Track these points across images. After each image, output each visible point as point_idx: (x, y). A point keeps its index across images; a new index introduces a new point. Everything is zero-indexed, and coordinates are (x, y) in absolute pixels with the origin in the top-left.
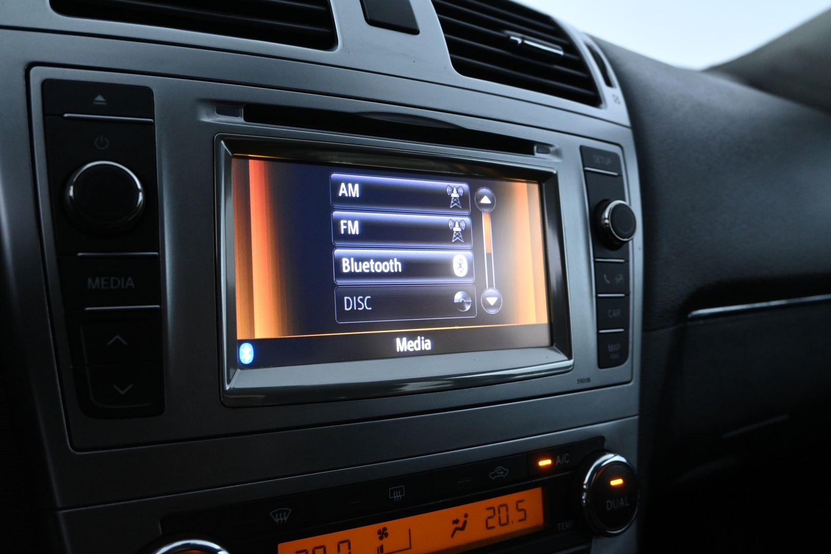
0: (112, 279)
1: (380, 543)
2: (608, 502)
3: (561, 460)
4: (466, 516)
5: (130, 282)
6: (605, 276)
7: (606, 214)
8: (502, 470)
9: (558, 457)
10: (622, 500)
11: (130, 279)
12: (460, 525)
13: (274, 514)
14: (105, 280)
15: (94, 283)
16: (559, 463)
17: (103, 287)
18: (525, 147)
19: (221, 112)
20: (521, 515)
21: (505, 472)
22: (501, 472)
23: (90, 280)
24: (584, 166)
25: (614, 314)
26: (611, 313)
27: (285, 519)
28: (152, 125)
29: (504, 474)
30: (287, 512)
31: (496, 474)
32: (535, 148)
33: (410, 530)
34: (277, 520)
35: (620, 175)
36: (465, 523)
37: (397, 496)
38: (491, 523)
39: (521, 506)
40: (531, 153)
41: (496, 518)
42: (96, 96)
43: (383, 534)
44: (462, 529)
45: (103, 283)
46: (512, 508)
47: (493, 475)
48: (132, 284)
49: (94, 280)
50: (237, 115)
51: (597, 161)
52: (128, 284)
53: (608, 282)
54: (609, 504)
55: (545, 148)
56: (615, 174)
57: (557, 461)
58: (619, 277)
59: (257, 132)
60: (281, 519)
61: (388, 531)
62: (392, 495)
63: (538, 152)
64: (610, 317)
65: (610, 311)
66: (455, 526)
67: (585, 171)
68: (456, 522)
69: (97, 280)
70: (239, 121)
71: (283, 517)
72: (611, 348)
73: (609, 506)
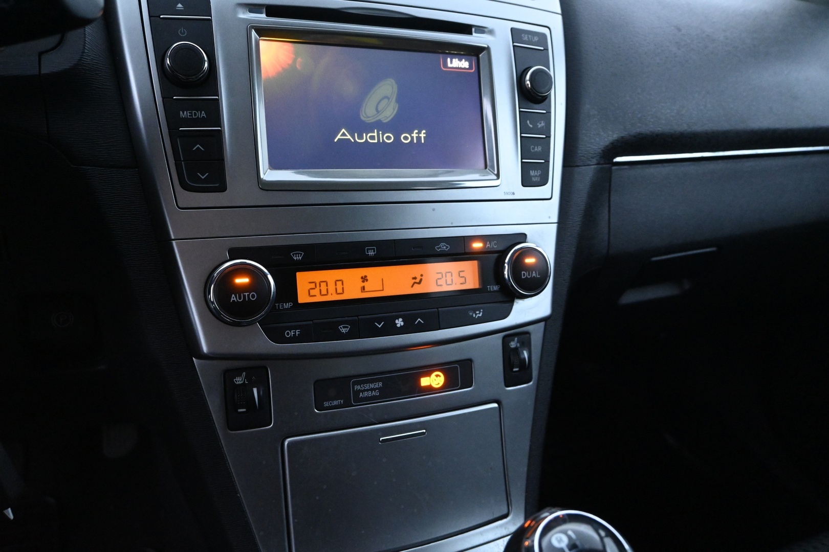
0: (193, 112)
1: (363, 284)
2: (523, 272)
3: (491, 245)
4: (422, 275)
5: (203, 114)
6: (528, 122)
7: (528, 77)
8: (445, 246)
9: (488, 242)
10: (534, 272)
11: (203, 112)
12: (418, 281)
13: (293, 254)
14: (189, 113)
15: (184, 114)
16: (488, 247)
17: (188, 117)
18: (466, 29)
19: (251, 11)
20: (462, 280)
21: (447, 247)
22: (444, 247)
23: (181, 113)
24: (513, 43)
25: (536, 149)
26: (533, 149)
27: (300, 258)
28: (210, 20)
29: (446, 248)
30: (301, 254)
31: (440, 248)
32: (473, 29)
33: (382, 279)
34: (295, 258)
35: (546, 49)
36: (421, 280)
37: (371, 253)
38: (440, 282)
39: (462, 274)
40: (470, 33)
41: (444, 279)
42: (178, 4)
43: (364, 279)
44: (419, 283)
45: (188, 114)
46: (455, 275)
47: (438, 248)
48: (205, 115)
49: (183, 113)
50: (261, 13)
51: (526, 38)
52: (202, 115)
53: (531, 126)
54: (524, 274)
55: (481, 30)
56: (542, 48)
57: (487, 245)
58: (540, 123)
59: (274, 23)
60: (298, 258)
61: (368, 278)
62: (368, 252)
63: (475, 33)
64: (533, 151)
65: (532, 147)
66: (414, 281)
67: (514, 46)
68: (415, 278)
69: (185, 112)
70: (262, 17)
71: (298, 257)
72: (532, 173)
73: (524, 275)
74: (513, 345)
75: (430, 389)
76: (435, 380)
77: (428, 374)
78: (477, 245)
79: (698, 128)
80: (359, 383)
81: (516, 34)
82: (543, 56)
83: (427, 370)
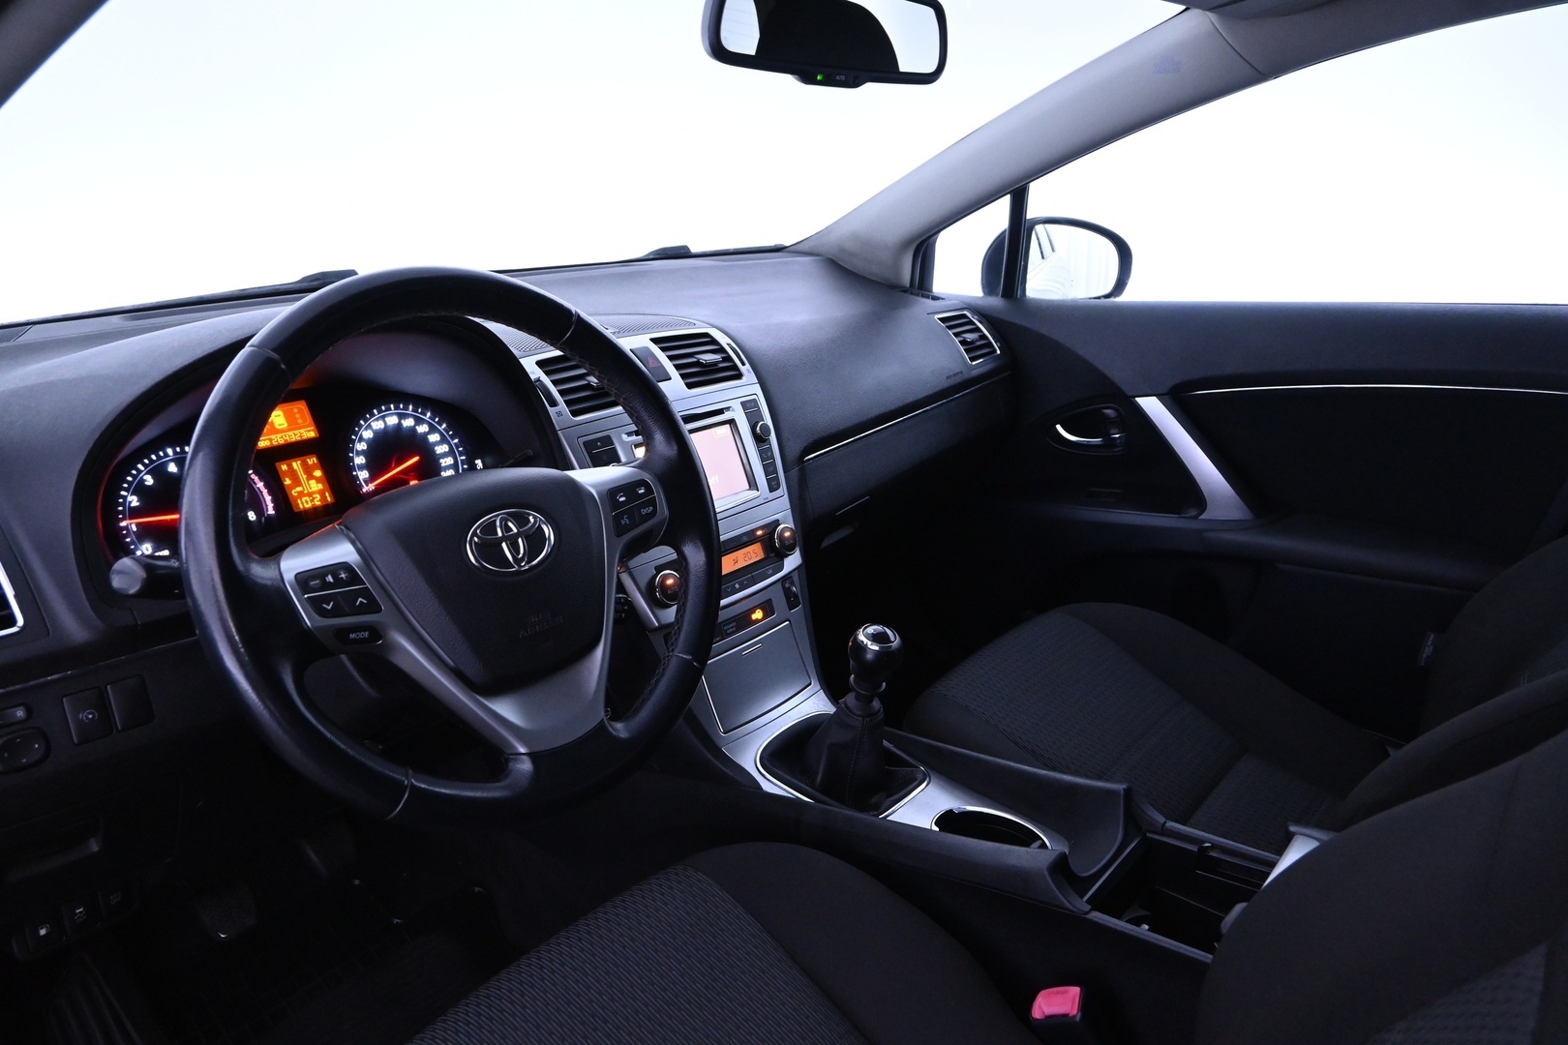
2: (784, 543)
3: (766, 531)
6: (764, 455)
7: (758, 429)
10: (788, 541)
18: (720, 412)
20: (756, 555)
22: (745, 539)
24: (744, 411)
25: (771, 469)
32: (724, 410)
35: (759, 409)
39: (755, 552)
40: (723, 413)
41: (749, 557)
44: (737, 562)
46: (752, 553)
47: (741, 542)
51: (749, 406)
53: (766, 457)
55: (728, 409)
56: (757, 409)
57: (764, 531)
58: (769, 453)
63: (725, 412)
65: (769, 468)
66: (734, 562)
67: (745, 413)
70: (634, 438)
72: (772, 484)
73: (787, 543)
74: (787, 585)
75: (757, 621)
76: (758, 615)
77: (754, 612)
78: (759, 533)
79: (834, 430)
80: (725, 625)
81: (743, 404)
82: (759, 413)
83: (753, 610)
